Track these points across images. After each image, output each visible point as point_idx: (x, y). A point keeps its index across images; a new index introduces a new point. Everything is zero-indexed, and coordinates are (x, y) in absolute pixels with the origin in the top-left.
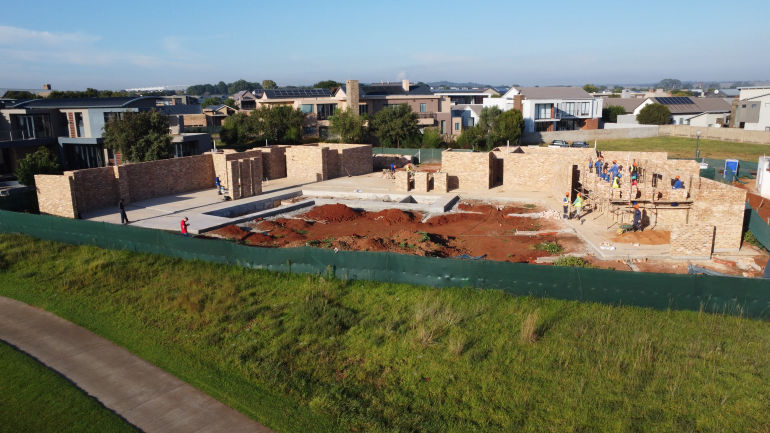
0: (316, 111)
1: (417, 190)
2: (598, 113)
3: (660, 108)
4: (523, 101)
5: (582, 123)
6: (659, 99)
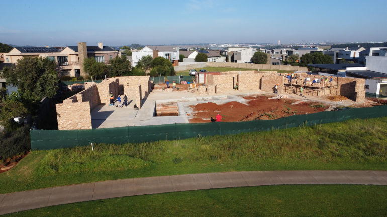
0: (56, 60)
1: (209, 94)
2: (178, 58)
3: (203, 55)
4: (158, 53)
5: (173, 62)
6: (199, 51)
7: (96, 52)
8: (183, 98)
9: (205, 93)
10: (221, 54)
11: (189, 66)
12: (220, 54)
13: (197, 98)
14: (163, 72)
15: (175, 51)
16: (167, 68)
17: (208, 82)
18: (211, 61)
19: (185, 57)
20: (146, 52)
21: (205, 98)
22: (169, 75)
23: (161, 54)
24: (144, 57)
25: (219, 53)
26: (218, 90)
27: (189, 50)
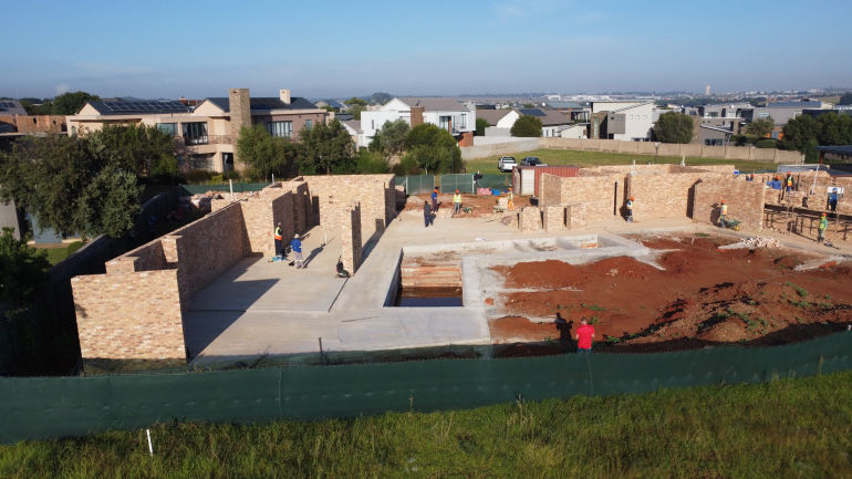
0: (180, 132)
1: (550, 229)
2: (471, 127)
3: (532, 120)
4: (424, 114)
5: (459, 138)
6: (521, 111)
7: (273, 112)
8: (479, 242)
9: (537, 227)
10: (574, 118)
11: (497, 147)
12: (572, 118)
13: (517, 241)
14: (434, 162)
15: (465, 109)
16: (442, 152)
17: (547, 194)
18: (550, 134)
19: (488, 126)
20: (395, 111)
21: (538, 242)
22: (446, 172)
23: (431, 118)
24: (388, 125)
25: (569, 117)
26: (573, 219)
27: (498, 107)
